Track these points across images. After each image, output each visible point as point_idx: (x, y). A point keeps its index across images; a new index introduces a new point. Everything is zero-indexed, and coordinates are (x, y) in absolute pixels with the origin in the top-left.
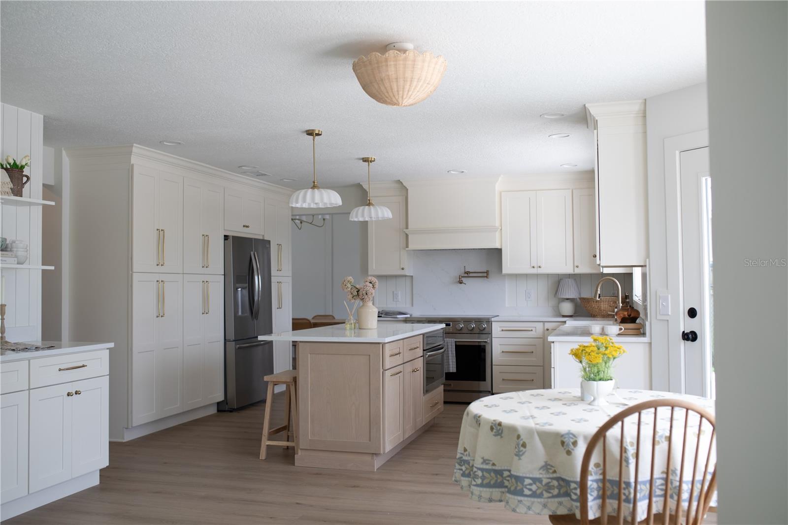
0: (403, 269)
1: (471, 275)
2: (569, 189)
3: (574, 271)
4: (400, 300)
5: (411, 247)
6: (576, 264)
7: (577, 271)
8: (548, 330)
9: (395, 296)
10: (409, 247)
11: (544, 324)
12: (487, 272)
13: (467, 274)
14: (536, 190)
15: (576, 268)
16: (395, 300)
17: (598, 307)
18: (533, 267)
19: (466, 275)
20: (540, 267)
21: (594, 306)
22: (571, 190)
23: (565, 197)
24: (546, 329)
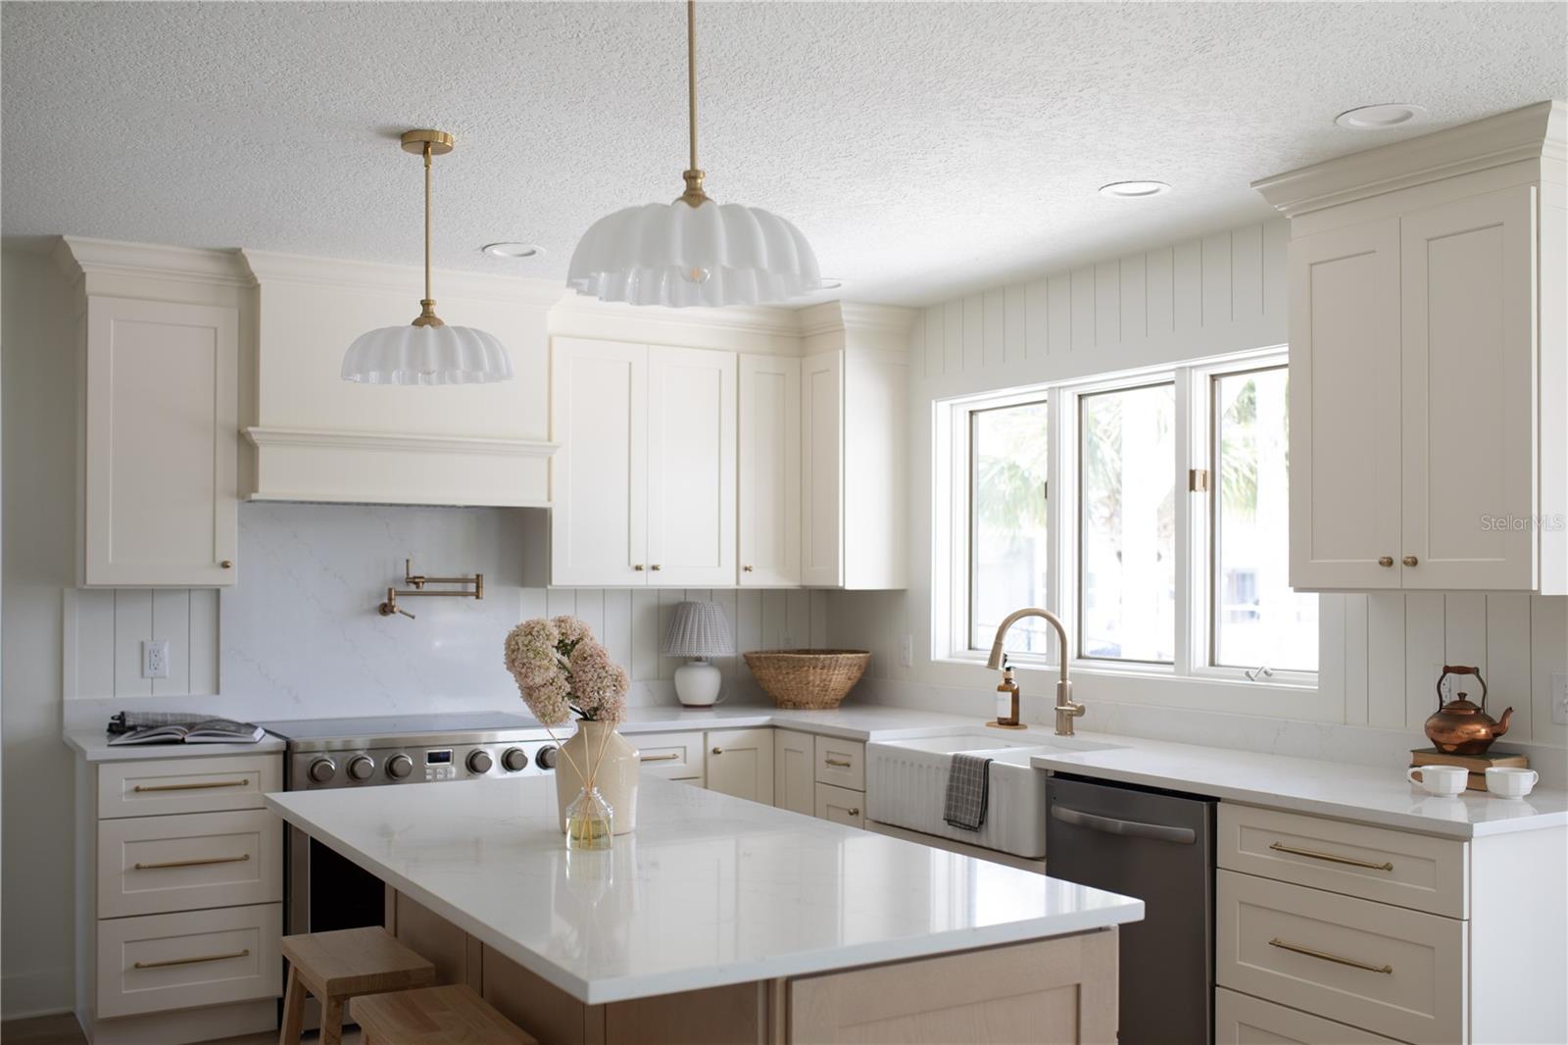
0: (225, 565)
1: (426, 587)
2: (728, 350)
3: (738, 583)
4: (167, 675)
5: (267, 490)
6: (744, 563)
7: (750, 581)
8: (716, 752)
9: (146, 657)
10: (261, 489)
11: (705, 735)
12: (478, 580)
13: (417, 584)
14: (649, 344)
15: (743, 574)
16: (147, 672)
17: (825, 680)
18: (638, 568)
19: (413, 588)
20: (655, 568)
21: (811, 678)
22: (735, 355)
23: (720, 371)
24: (710, 749)
